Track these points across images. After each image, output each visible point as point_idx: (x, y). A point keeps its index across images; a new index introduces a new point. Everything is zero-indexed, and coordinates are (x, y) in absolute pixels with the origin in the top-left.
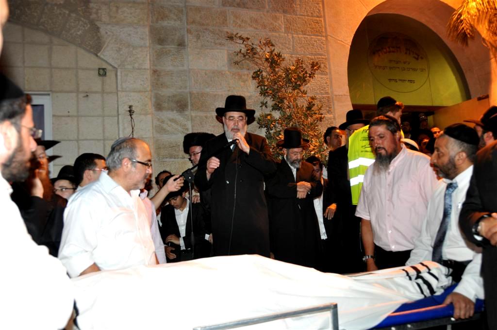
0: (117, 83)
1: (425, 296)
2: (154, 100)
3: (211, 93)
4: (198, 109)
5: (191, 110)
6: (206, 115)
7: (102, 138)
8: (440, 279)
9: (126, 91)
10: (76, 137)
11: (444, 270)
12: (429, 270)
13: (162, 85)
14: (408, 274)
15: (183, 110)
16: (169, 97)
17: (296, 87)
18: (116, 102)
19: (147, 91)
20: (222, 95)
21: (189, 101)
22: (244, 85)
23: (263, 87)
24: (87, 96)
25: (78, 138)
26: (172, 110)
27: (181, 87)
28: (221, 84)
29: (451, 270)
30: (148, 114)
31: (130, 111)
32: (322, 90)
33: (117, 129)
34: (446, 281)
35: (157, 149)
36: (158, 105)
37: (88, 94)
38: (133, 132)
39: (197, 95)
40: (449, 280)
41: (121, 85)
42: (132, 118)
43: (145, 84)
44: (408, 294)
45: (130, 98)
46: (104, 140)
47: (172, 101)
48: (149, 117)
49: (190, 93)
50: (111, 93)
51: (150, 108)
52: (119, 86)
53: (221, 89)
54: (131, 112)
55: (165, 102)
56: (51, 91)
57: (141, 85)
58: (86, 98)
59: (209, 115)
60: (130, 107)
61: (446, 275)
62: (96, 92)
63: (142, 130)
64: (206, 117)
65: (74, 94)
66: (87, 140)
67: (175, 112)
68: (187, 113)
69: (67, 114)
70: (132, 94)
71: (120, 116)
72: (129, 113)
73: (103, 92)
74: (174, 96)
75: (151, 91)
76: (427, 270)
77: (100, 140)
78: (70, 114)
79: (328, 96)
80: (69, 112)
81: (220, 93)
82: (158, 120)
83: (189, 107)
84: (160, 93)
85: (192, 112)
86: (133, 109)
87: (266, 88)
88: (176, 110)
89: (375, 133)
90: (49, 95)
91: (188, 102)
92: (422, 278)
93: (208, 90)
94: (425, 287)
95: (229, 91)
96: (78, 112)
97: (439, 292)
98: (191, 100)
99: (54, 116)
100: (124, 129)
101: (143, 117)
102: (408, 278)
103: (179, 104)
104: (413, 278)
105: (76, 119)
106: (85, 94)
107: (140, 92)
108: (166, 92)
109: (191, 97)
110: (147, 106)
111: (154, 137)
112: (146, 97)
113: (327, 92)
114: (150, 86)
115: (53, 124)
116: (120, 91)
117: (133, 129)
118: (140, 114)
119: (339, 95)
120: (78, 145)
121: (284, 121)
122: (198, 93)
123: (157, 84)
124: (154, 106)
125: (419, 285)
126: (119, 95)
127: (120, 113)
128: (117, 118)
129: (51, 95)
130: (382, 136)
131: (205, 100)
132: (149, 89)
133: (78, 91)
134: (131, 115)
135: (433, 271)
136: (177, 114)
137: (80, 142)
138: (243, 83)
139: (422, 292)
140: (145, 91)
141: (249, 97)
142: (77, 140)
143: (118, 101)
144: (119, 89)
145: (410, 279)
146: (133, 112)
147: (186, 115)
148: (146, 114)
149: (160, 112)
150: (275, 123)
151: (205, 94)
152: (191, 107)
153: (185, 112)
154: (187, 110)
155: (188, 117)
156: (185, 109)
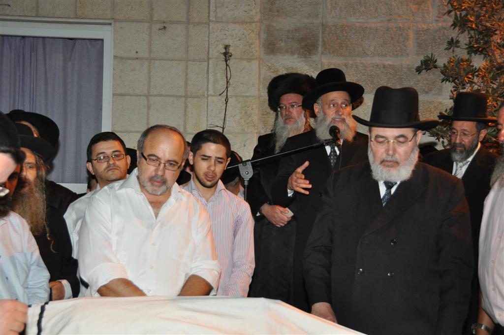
0: (209, 7)
2: (263, 36)
3: (357, 24)
4: (333, 52)
5: (322, 53)
6: (345, 62)
7: (184, 95)
9: (222, 22)
10: (145, 92)
13: (278, 11)
15: (310, 54)
16: (288, 31)
18: (207, 39)
19: (254, 22)
20: (377, 29)
21: (321, 39)
22: (418, 9)
23: (458, 13)
24: (165, 28)
25: (149, 92)
26: (292, 53)
27: (309, 14)
28: (376, 10)
30: (254, 59)
31: (225, 54)
33: (205, 80)
35: (263, 115)
36: (270, 44)
37: (166, 26)
38: (227, 87)
39: (333, 28)
41: (215, 11)
42: (227, 65)
43: (251, 10)
45: (227, 33)
46: (186, 97)
47: (293, 38)
48: (255, 64)
49: (323, 25)
50: (199, 23)
51: (257, 49)
52: (211, 13)
53: (376, 18)
54: (227, 55)
55: (282, 40)
56: (113, 19)
57: (246, 11)
58: (163, 31)
59: (351, 62)
60: (226, 47)
62: (178, 22)
63: (242, 84)
64: (346, 65)
65: (146, 25)
66: (160, 95)
67: (296, 56)
68: (315, 58)
69: (133, 54)
70: (231, 26)
71: (210, 62)
72: (224, 57)
73: (188, 22)
74: (297, 30)
75: (261, 22)
77: (181, 97)
78: (140, 55)
80: (137, 52)
81: (373, 25)
82: (270, 68)
83: (320, 49)
84: (275, 24)
85: (323, 57)
86: (231, 50)
87: (464, 13)
88: (299, 54)
90: (110, 24)
91: (317, 41)
93: (353, 20)
95: (389, 21)
96: (150, 51)
98: (323, 37)
99: (115, 57)
100: (216, 81)
101: (245, 63)
103: (303, 44)
105: (146, 63)
106: (161, 26)
107: (243, 22)
108: (285, 24)
109: (323, 33)
110: (253, 46)
111: (260, 96)
112: (253, 31)
114: (259, 14)
115: (114, 69)
116: (213, 21)
117: (227, 82)
118: (241, 59)
120: (148, 102)
121: (490, 73)
122: (335, 26)
123: (270, 10)
124: (264, 45)
126: (210, 27)
127: (210, 56)
128: (206, 63)
129: (113, 24)
131: (347, 36)
132: (257, 18)
133: (151, 21)
134: (226, 61)
136: (299, 60)
137: (150, 98)
138: (416, 6)
140: (251, 23)
142: (148, 96)
143: (209, 37)
144: (211, 18)
146: (230, 56)
147: (314, 61)
148: (249, 60)
149: (272, 56)
150: (473, 75)
151: (347, 26)
152: (323, 49)
153: (312, 57)
154: (316, 53)
155: (317, 65)
156: (312, 52)
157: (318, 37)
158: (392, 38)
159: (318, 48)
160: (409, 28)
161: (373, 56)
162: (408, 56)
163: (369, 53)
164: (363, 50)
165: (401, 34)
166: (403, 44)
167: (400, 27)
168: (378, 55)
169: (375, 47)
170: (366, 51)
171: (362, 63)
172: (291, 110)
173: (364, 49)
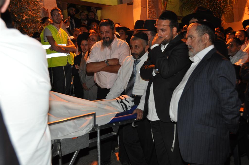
1: (124, 110)
8: (130, 103)
11: (131, 99)
12: (126, 99)
14: (117, 101)
29: (134, 99)
34: (132, 104)
40: (133, 104)
44: (118, 109)
61: (132, 101)
76: (125, 99)
89: (104, 30)
92: (123, 102)
94: (124, 106)
97: (129, 109)
102: (117, 102)
104: (119, 102)
125: (122, 105)
130: (108, 32)
135: (127, 99)
139: (123, 109)
145: (118, 103)
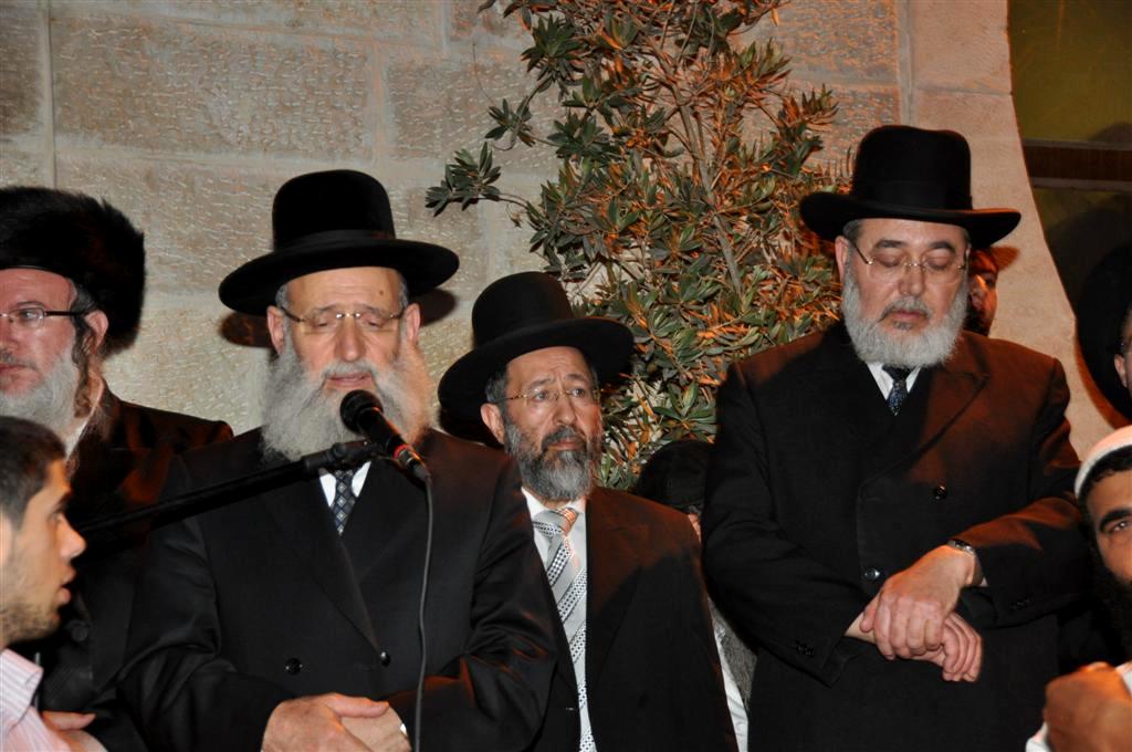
3: (185, 29)
4: (101, 125)
5: (57, 128)
17: (708, 33)
20: (254, 52)
21: (45, 72)
32: (853, 52)
39: (94, 34)
49: (51, 18)
68: (26, 144)
79: (881, 89)
81: (239, 36)
83: (45, 111)
85: (62, 141)
91: (33, 76)
95: (295, 24)
98: (54, 66)
113: (884, 68)
119: (950, 90)
122: (104, 26)
131: (146, 70)
141: (420, 71)
147: (25, 156)
151: (147, 31)
152: (59, 111)
153: (15, 139)
154: (31, 124)
155: (35, 170)
156: (14, 121)
157: (35, 62)
158: (311, 91)
159: (35, 104)
160: (366, 59)
161: (247, 152)
162: (369, 158)
163: (231, 136)
164: (211, 126)
165: (341, 78)
166: (350, 115)
167: (335, 52)
168: (266, 149)
169: (253, 118)
170: (223, 133)
171: (208, 174)
172: (19, 333)
173: (216, 122)
